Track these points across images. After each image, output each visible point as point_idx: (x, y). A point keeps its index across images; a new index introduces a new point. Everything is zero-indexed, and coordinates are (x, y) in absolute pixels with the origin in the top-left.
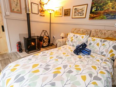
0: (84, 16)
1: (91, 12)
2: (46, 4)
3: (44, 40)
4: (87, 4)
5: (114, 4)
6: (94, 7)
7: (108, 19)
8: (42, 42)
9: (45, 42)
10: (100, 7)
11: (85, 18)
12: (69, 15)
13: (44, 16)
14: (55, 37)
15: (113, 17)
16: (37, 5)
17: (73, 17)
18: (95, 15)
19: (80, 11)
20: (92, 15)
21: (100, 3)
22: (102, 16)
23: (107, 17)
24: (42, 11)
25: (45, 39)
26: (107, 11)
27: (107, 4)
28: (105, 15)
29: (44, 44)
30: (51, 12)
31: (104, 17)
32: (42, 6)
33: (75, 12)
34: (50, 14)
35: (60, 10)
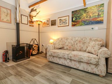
0: (68, 25)
1: (73, 21)
2: (35, 16)
3: (33, 48)
4: (69, 16)
5: (87, 14)
6: (74, 17)
7: (85, 25)
8: (31, 49)
9: (34, 50)
10: (78, 17)
11: (68, 26)
12: (56, 25)
13: (33, 26)
14: (44, 45)
15: (88, 23)
16: (27, 17)
17: (59, 26)
18: (76, 23)
19: (64, 21)
20: (74, 23)
21: (78, 14)
22: (81, 23)
23: (84, 23)
24: (32, 22)
25: (35, 47)
26: (83, 20)
27: (82, 14)
28: (83, 22)
29: (34, 52)
30: (39, 23)
31: (82, 24)
32: (32, 18)
33: (60, 22)
34: (39, 24)
35: (48, 21)
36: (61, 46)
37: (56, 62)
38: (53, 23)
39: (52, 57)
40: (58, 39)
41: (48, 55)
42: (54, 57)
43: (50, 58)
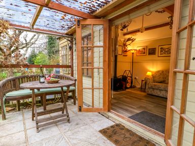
2: (130, 44)
3: (127, 81)
9: (128, 83)
12: (155, 54)
13: (126, 56)
14: (137, 78)
16: (122, 47)
17: (159, 55)
24: (126, 51)
25: (129, 79)
30: (133, 51)
32: (126, 47)
33: (161, 51)
34: (133, 53)
35: (144, 49)
36: (161, 79)
37: (156, 95)
38: (152, 52)
39: (151, 90)
40: (159, 71)
41: (147, 87)
42: (154, 89)
43: (150, 91)
